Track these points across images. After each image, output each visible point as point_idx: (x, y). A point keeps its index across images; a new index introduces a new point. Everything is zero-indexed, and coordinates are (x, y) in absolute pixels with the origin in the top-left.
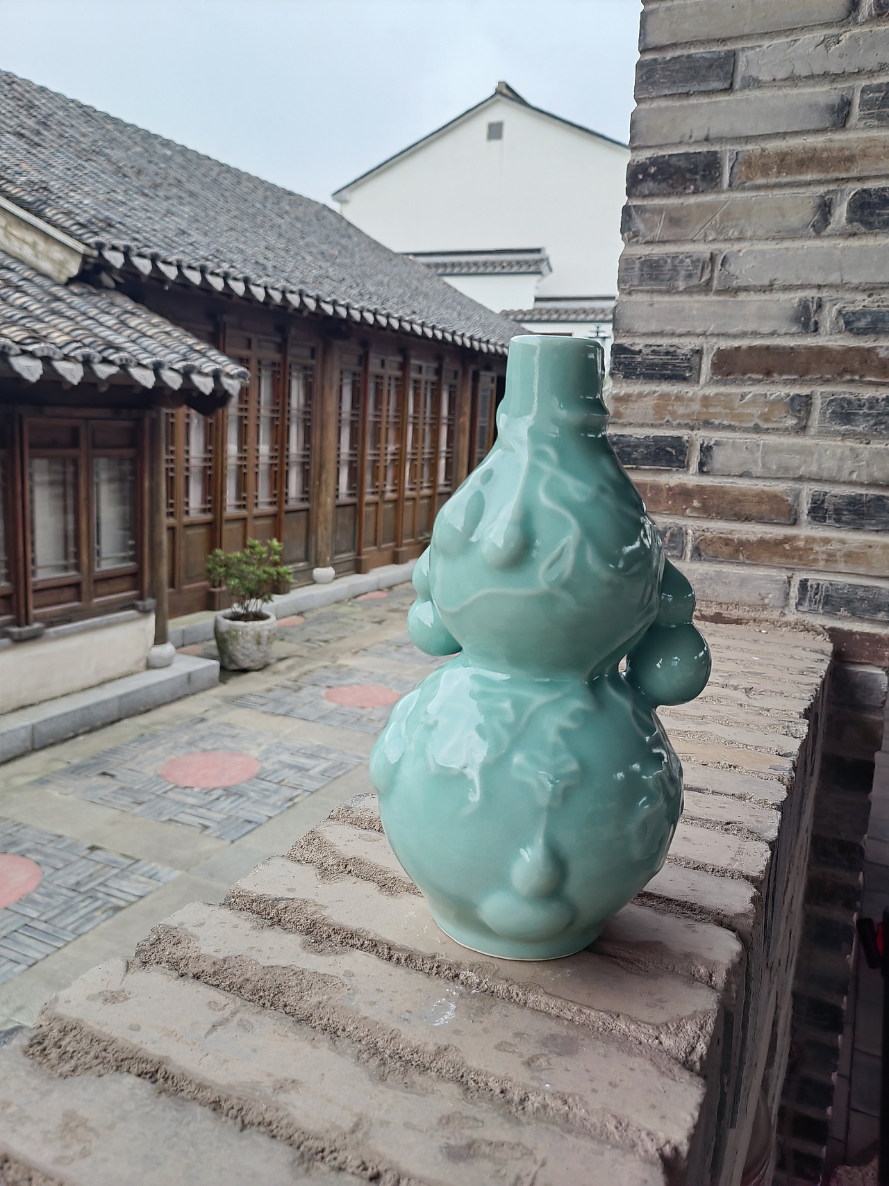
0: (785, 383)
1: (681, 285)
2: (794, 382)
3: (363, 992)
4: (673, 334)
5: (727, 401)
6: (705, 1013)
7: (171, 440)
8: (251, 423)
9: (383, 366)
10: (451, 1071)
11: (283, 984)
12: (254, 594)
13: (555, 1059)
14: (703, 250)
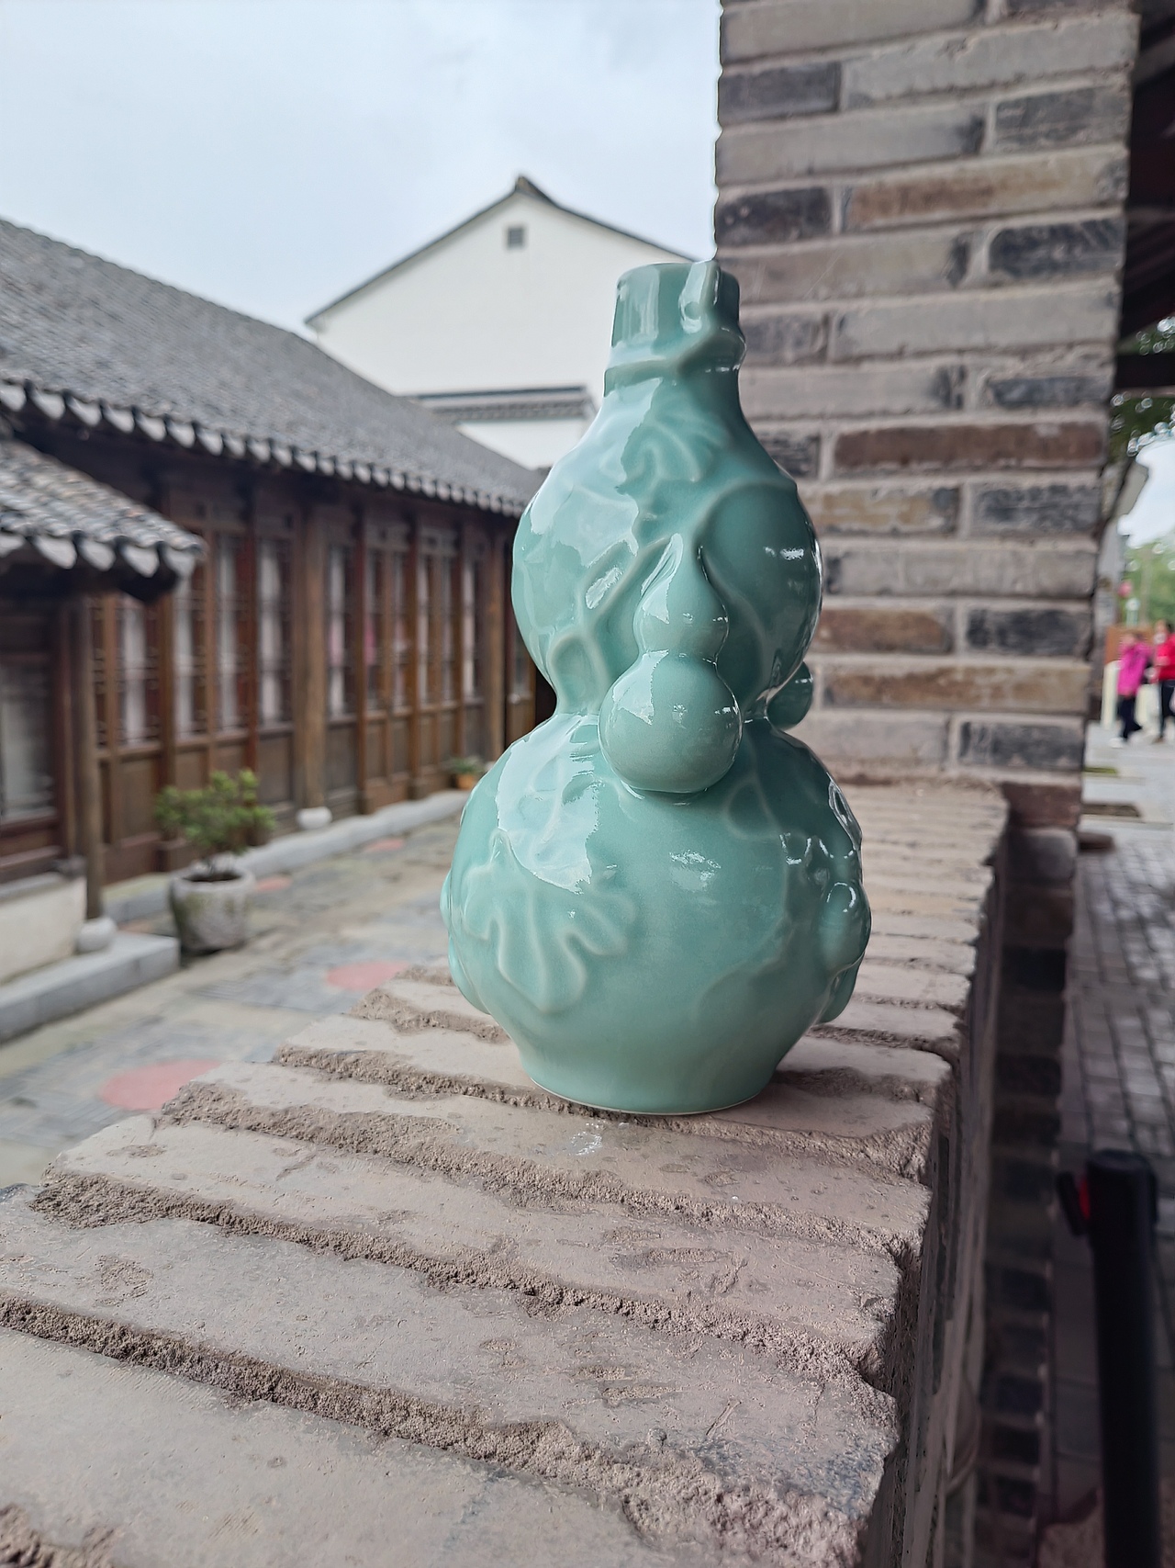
0: (928, 473)
1: (789, 354)
2: (936, 472)
3: (477, 1130)
4: (782, 418)
5: (855, 500)
6: (918, 1126)
7: (98, 641)
8: (208, 617)
9: (384, 538)
10: (608, 1197)
11: (369, 1130)
12: (223, 846)
13: (737, 1176)
14: (814, 310)
